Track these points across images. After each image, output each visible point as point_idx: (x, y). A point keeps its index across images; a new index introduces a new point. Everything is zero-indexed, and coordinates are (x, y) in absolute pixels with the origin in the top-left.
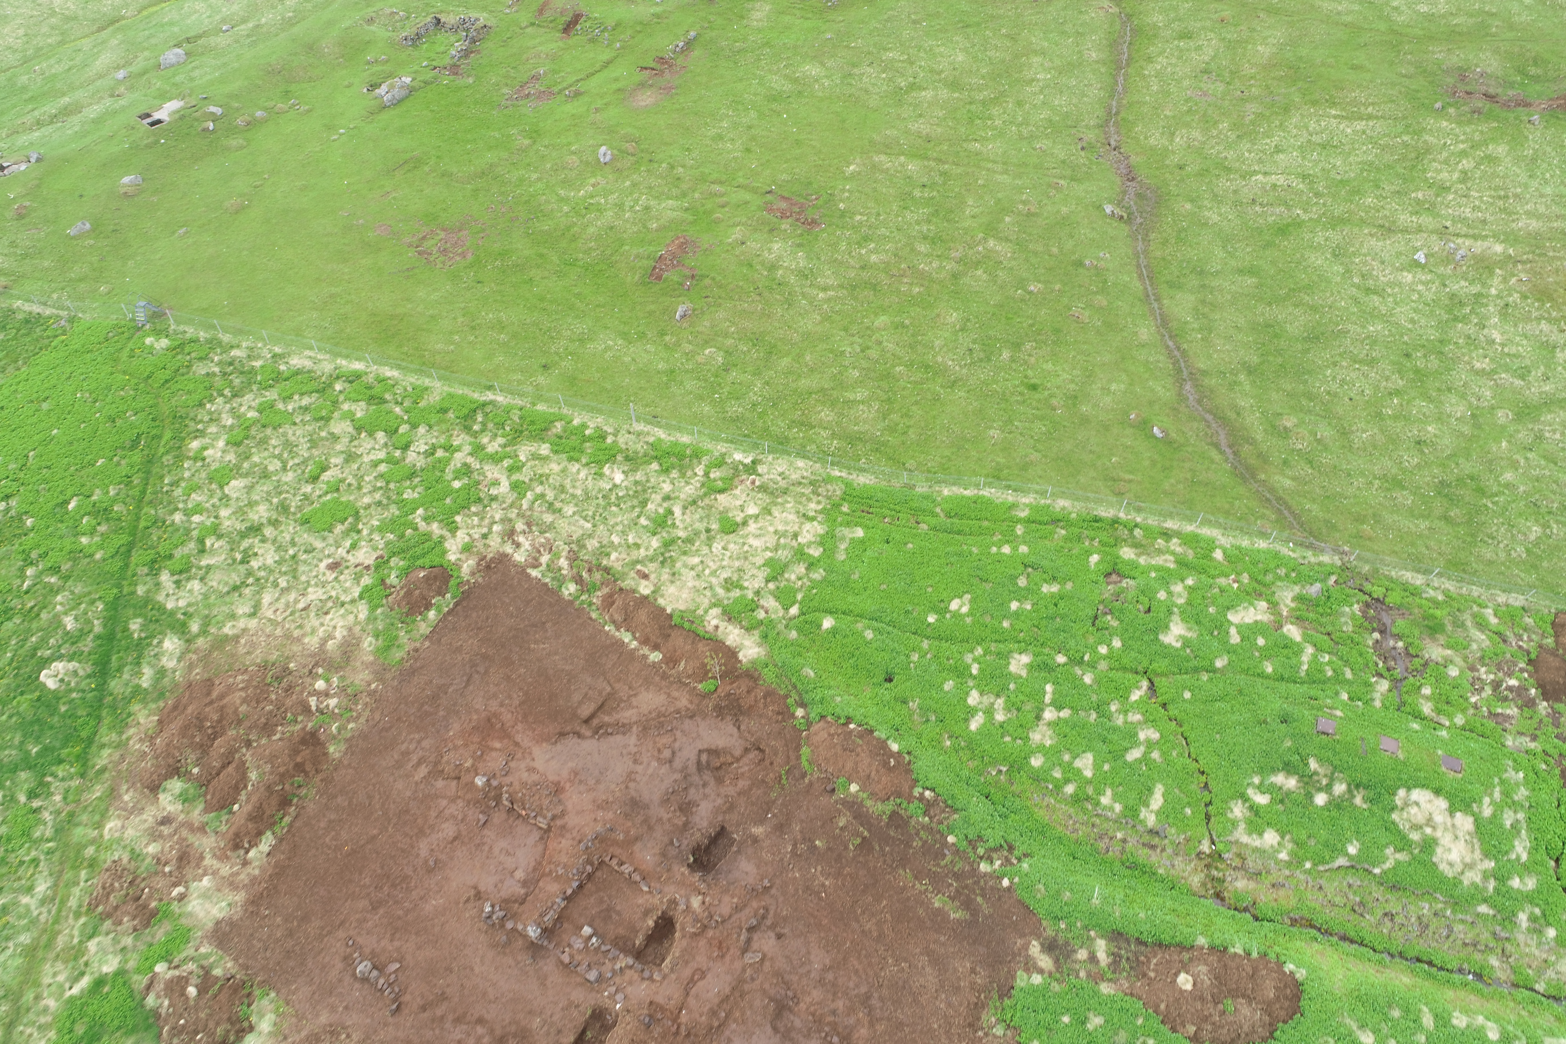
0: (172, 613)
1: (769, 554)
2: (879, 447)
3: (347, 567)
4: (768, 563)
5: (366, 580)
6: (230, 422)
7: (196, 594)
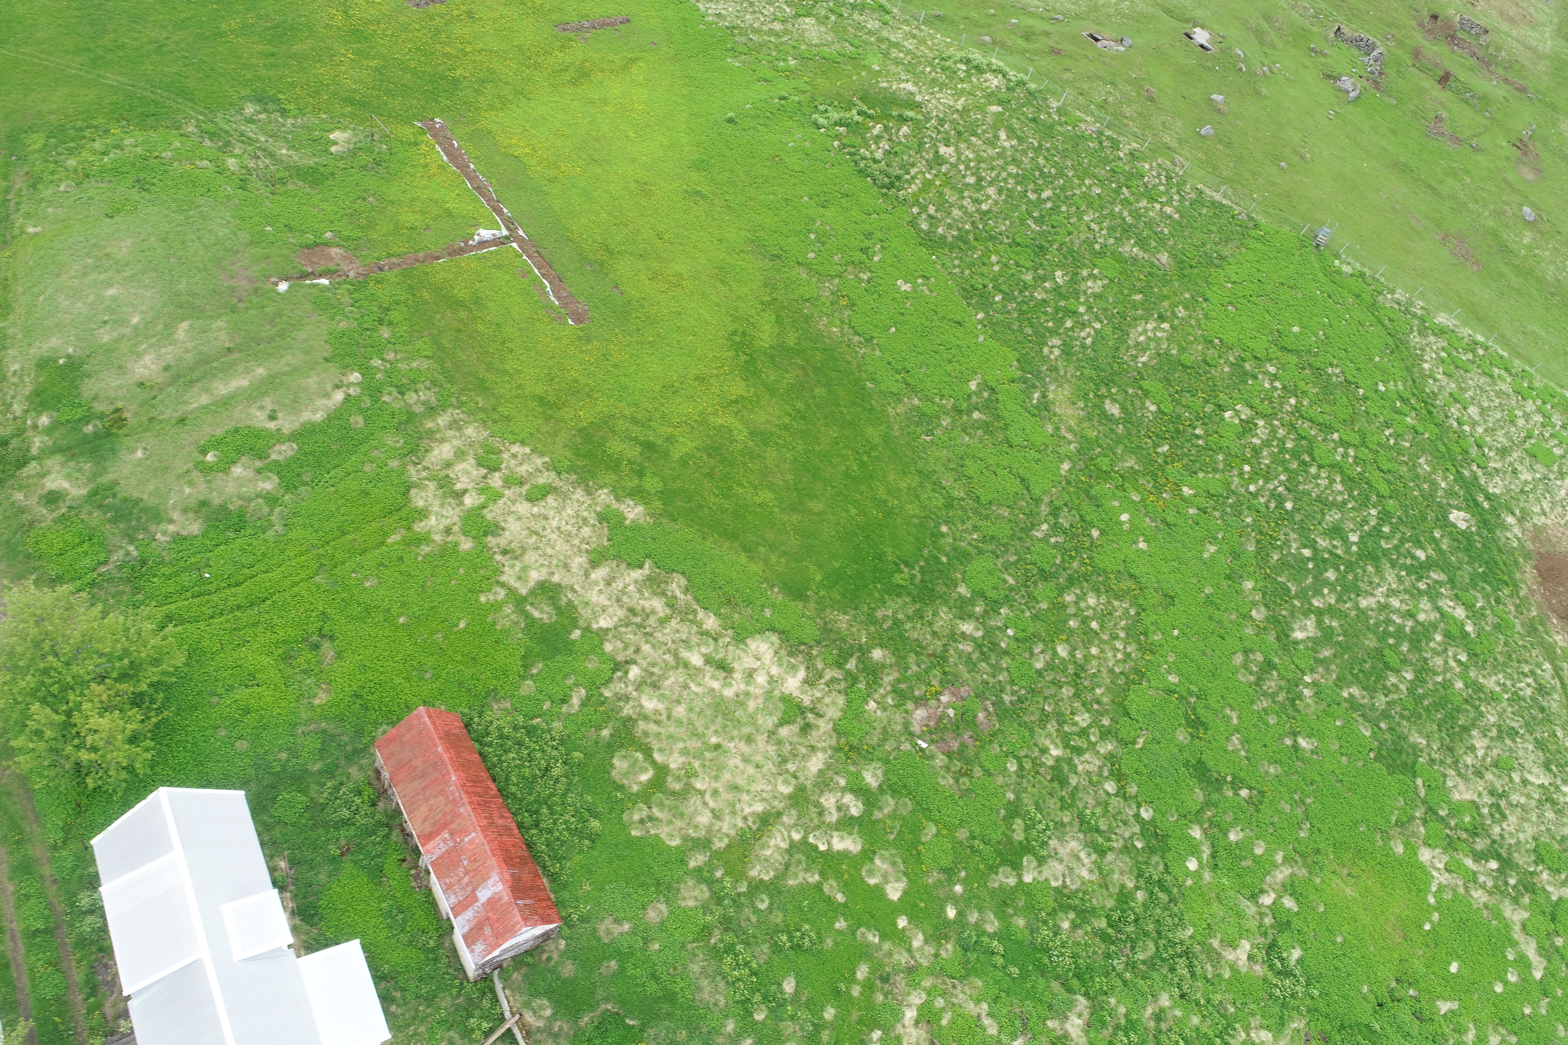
0: (1496, 497)
6: (1434, 355)
7: (1501, 487)
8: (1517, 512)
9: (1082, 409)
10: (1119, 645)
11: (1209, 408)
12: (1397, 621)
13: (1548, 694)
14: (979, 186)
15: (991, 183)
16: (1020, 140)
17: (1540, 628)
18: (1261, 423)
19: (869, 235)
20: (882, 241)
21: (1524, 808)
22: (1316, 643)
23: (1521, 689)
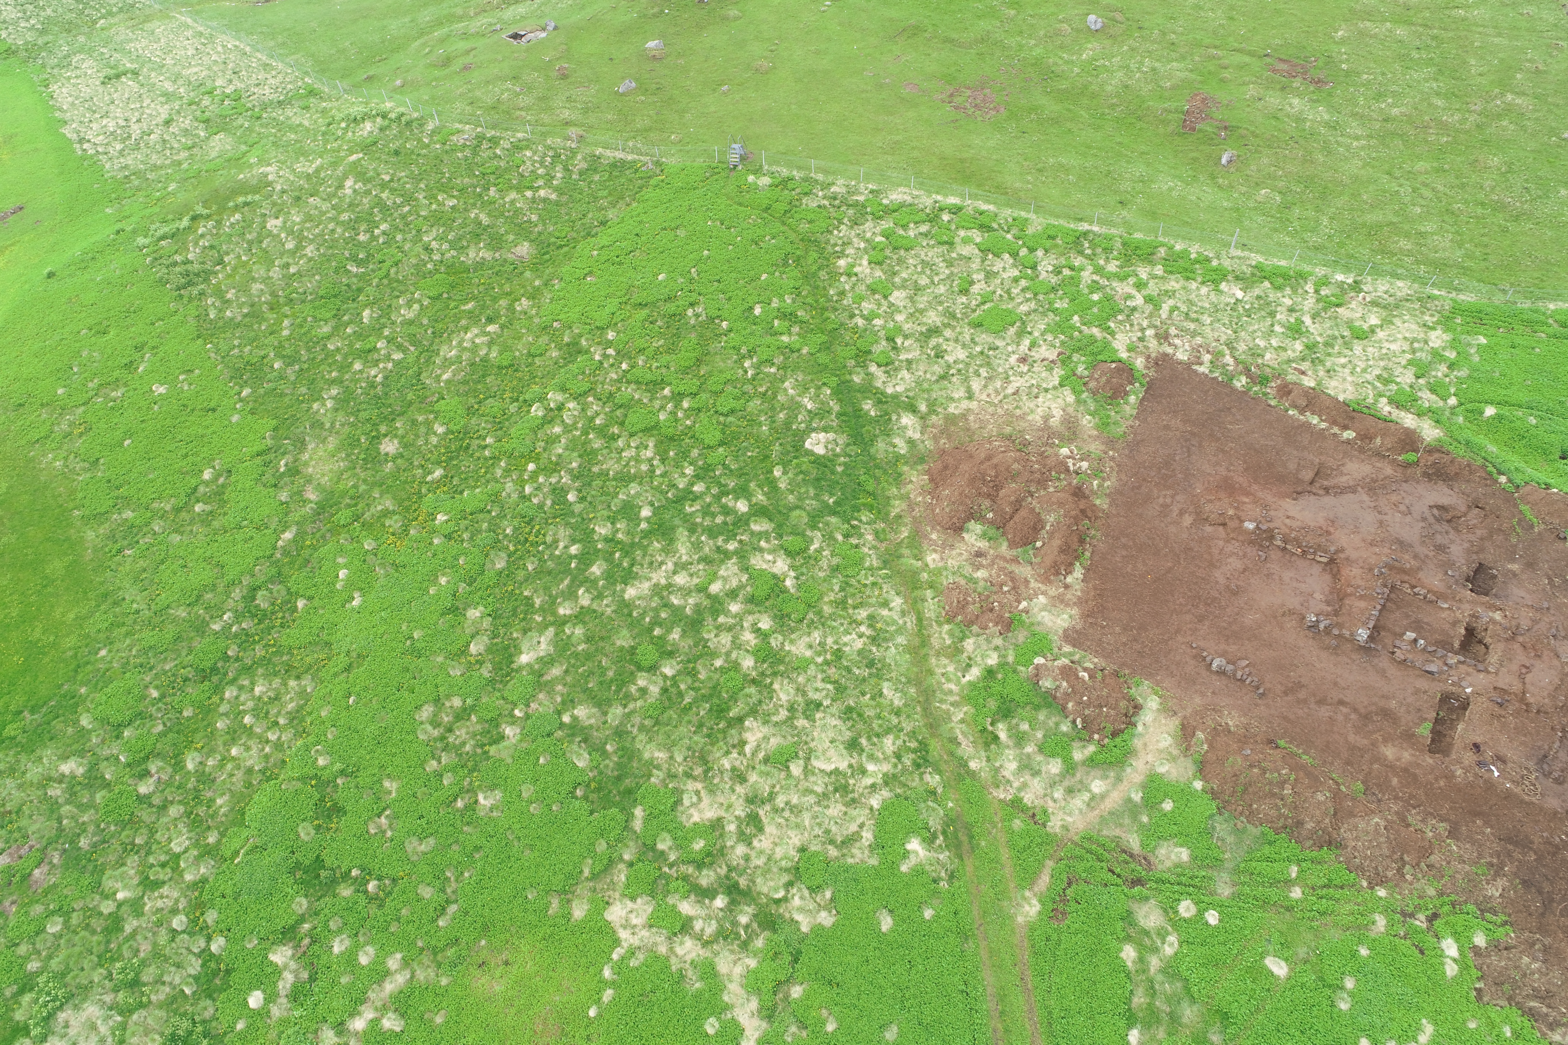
0: (895, 396)
1: (1409, 356)
2: (1466, 271)
3: (1035, 362)
4: (1410, 363)
5: (1058, 372)
6: (862, 245)
7: (908, 381)
8: (923, 408)
9: (343, 460)
10: (272, 736)
11: (513, 408)
12: (676, 602)
13: (886, 640)
14: (299, 247)
15: (312, 241)
16: (366, 181)
17: (906, 551)
18: (571, 405)
19: (139, 348)
20: (154, 348)
21: (795, 810)
22: (547, 662)
23: (845, 644)
